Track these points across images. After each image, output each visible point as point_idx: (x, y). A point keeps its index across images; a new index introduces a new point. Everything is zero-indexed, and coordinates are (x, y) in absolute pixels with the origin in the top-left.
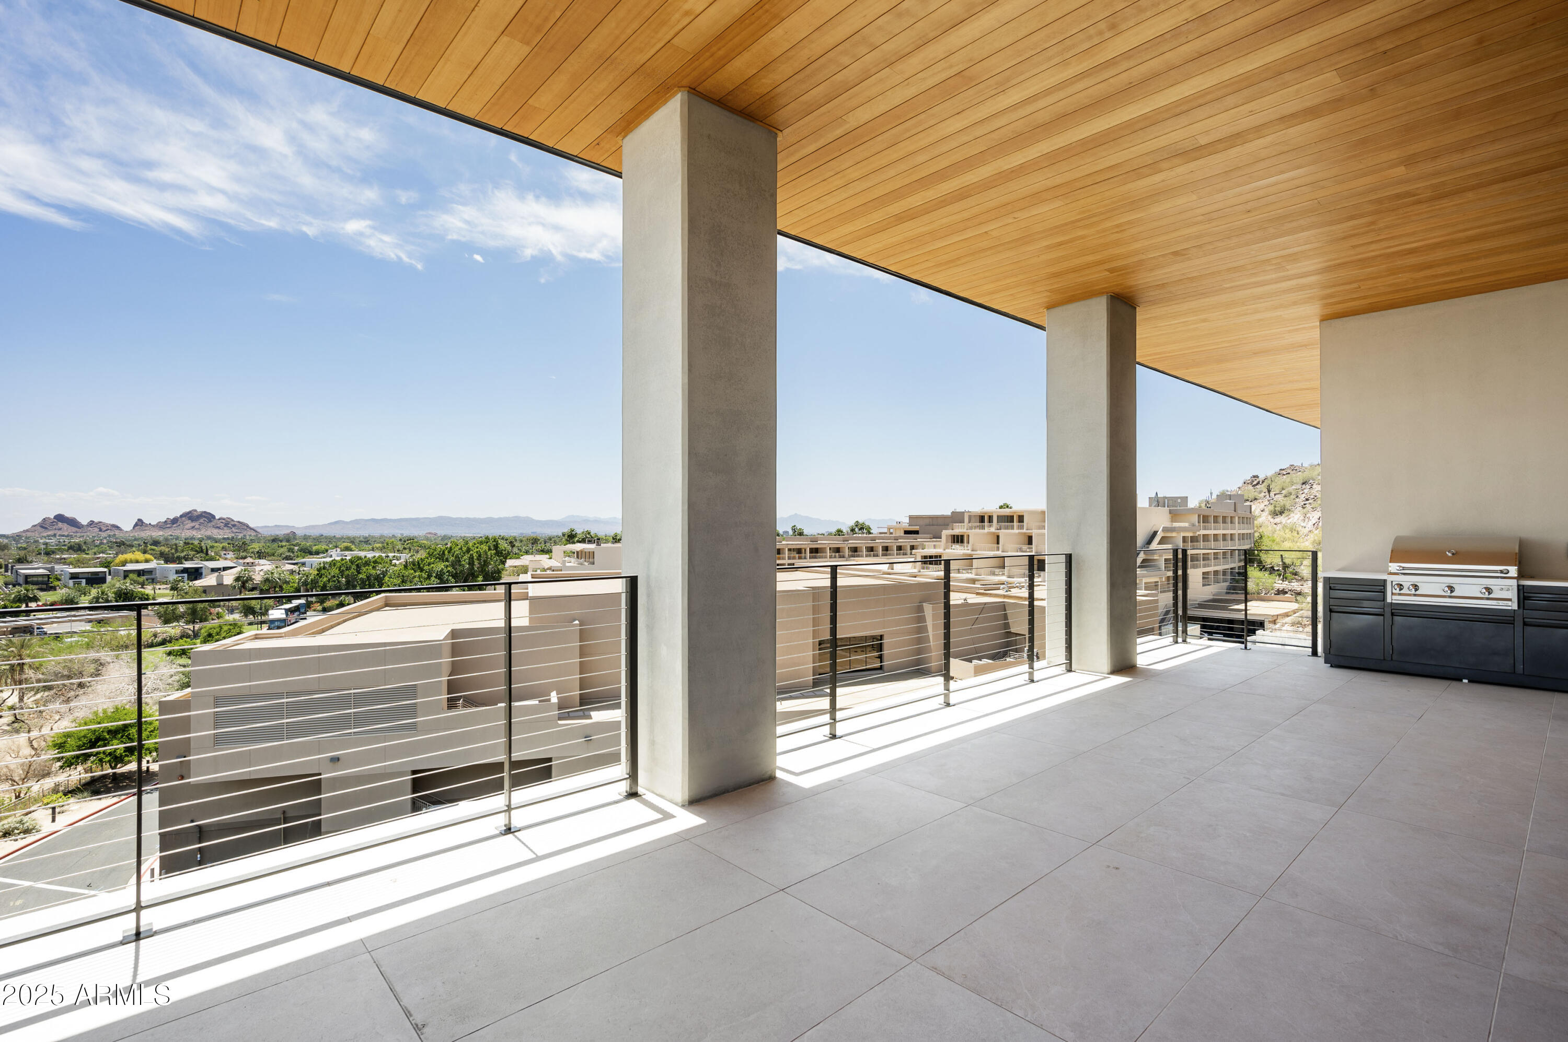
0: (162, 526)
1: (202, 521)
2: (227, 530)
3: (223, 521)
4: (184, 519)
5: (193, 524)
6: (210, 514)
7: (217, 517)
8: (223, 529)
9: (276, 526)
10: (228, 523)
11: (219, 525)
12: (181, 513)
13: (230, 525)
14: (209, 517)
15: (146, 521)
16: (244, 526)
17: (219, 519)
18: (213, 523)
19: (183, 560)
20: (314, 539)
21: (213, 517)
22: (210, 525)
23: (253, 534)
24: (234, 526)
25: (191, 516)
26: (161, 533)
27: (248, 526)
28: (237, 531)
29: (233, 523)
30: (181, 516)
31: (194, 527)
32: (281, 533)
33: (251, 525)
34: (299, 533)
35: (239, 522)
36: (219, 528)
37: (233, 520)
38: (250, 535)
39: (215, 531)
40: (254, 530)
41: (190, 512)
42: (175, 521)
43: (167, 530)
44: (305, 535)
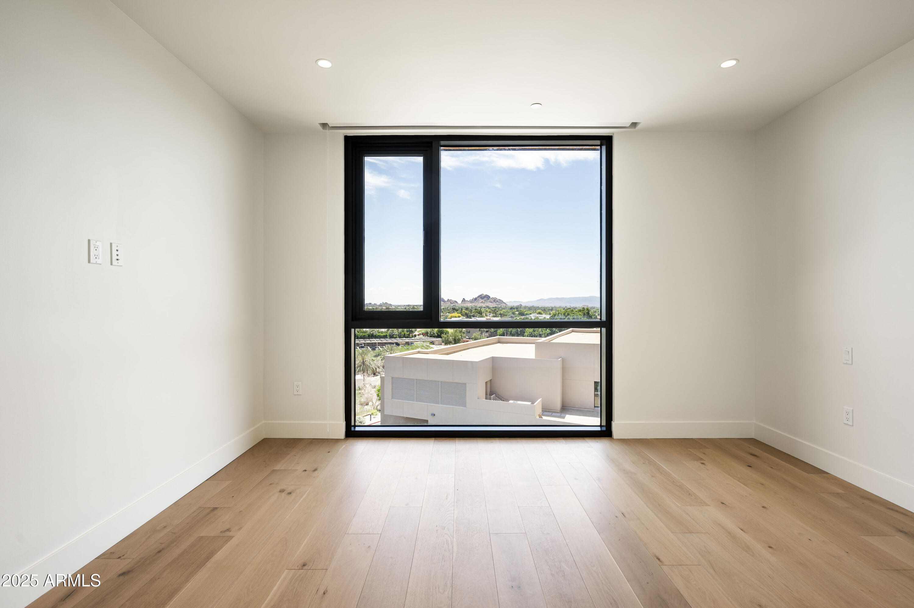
0: (472, 301)
1: (485, 299)
2: (494, 303)
3: (493, 299)
4: (479, 298)
5: (482, 301)
6: (488, 295)
7: (491, 297)
8: (493, 303)
9: (515, 301)
10: (495, 300)
11: (491, 301)
12: (478, 296)
13: (496, 301)
14: (487, 297)
15: (466, 299)
16: (501, 301)
17: (492, 298)
18: (489, 300)
19: (472, 317)
20: (529, 308)
21: (490, 297)
22: (488, 301)
23: (505, 305)
24: (497, 301)
25: (482, 297)
26: (471, 305)
27: (502, 302)
28: (498, 304)
29: (497, 300)
30: (478, 297)
31: (482, 302)
32: (515, 305)
33: (504, 301)
34: (523, 305)
35: (499, 300)
36: (491, 302)
37: (497, 299)
38: (503, 306)
39: (490, 304)
40: (505, 303)
41: (481, 295)
42: (476, 299)
43: (473, 303)
44: (525, 306)
